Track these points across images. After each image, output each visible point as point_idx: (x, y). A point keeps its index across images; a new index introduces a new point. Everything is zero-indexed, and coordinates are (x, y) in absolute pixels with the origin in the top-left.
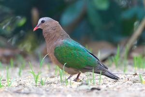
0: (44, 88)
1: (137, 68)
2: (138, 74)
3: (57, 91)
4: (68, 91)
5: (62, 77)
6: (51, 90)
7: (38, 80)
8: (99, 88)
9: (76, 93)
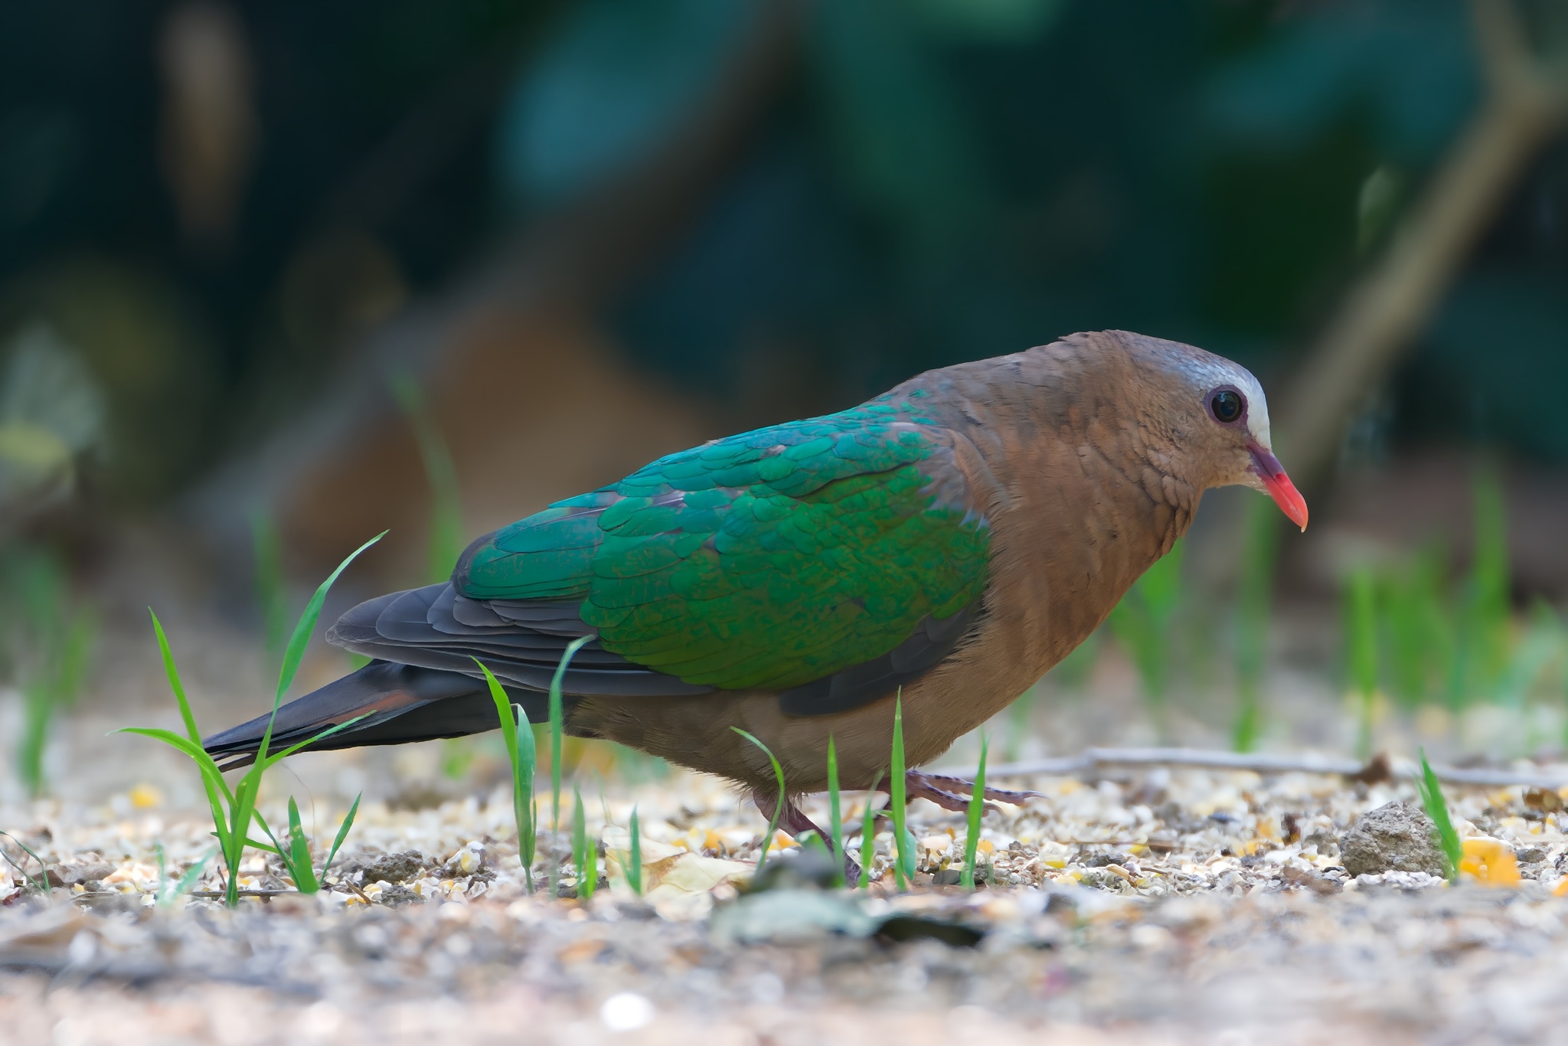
0: (328, 923)
1: (1381, 709)
2: (1400, 764)
3: (477, 955)
4: (607, 952)
5: (542, 803)
6: (409, 948)
7: (255, 832)
8: (973, 921)
9: (704, 982)
